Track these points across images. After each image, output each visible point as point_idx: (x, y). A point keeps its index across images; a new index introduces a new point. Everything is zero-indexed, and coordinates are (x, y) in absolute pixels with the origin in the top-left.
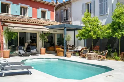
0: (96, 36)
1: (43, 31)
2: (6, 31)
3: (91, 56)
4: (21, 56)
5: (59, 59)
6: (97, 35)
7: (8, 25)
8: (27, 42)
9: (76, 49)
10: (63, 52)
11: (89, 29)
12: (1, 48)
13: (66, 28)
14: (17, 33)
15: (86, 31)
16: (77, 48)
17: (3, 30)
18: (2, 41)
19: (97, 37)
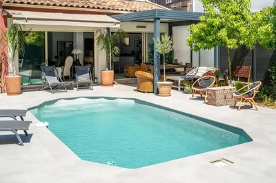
0: (235, 41)
1: (108, 29)
2: (12, 30)
3: (215, 94)
4: (48, 89)
5: (137, 101)
6: (239, 38)
7: (14, 16)
8: (72, 55)
9: (191, 74)
10: (153, 81)
11: (217, 22)
12: (3, 71)
13: (159, 19)
14: (43, 33)
15: (207, 27)
16: (194, 71)
17: (6, 26)
18: (4, 54)
19: (238, 44)
